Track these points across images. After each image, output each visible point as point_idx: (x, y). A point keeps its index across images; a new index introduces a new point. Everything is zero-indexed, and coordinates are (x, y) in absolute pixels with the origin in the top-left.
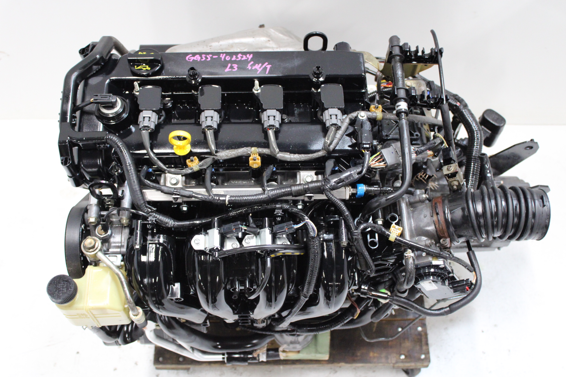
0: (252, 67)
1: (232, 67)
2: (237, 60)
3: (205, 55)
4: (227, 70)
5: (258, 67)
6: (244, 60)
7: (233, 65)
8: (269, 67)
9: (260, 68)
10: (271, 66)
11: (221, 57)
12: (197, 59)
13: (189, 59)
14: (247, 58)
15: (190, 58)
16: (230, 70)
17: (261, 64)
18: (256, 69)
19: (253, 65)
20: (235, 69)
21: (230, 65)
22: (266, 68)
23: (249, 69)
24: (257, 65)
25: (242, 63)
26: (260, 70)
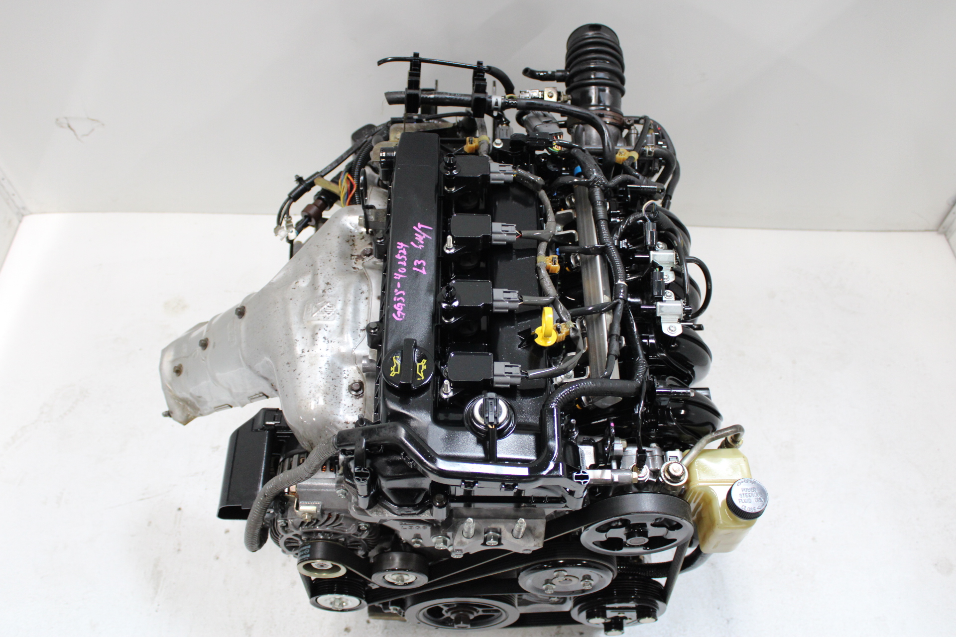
0: (420, 244)
1: (420, 266)
2: (406, 260)
3: (395, 297)
4: (423, 272)
5: (420, 238)
6: (407, 252)
7: (415, 264)
8: (420, 226)
9: (422, 235)
10: (419, 224)
11: (399, 278)
12: (402, 307)
13: (401, 317)
14: (404, 249)
15: (399, 316)
16: (424, 268)
17: (416, 234)
18: (424, 240)
19: (417, 242)
20: (422, 263)
21: (414, 269)
22: (422, 229)
23: (423, 247)
24: (416, 238)
25: (412, 255)
26: (425, 235)
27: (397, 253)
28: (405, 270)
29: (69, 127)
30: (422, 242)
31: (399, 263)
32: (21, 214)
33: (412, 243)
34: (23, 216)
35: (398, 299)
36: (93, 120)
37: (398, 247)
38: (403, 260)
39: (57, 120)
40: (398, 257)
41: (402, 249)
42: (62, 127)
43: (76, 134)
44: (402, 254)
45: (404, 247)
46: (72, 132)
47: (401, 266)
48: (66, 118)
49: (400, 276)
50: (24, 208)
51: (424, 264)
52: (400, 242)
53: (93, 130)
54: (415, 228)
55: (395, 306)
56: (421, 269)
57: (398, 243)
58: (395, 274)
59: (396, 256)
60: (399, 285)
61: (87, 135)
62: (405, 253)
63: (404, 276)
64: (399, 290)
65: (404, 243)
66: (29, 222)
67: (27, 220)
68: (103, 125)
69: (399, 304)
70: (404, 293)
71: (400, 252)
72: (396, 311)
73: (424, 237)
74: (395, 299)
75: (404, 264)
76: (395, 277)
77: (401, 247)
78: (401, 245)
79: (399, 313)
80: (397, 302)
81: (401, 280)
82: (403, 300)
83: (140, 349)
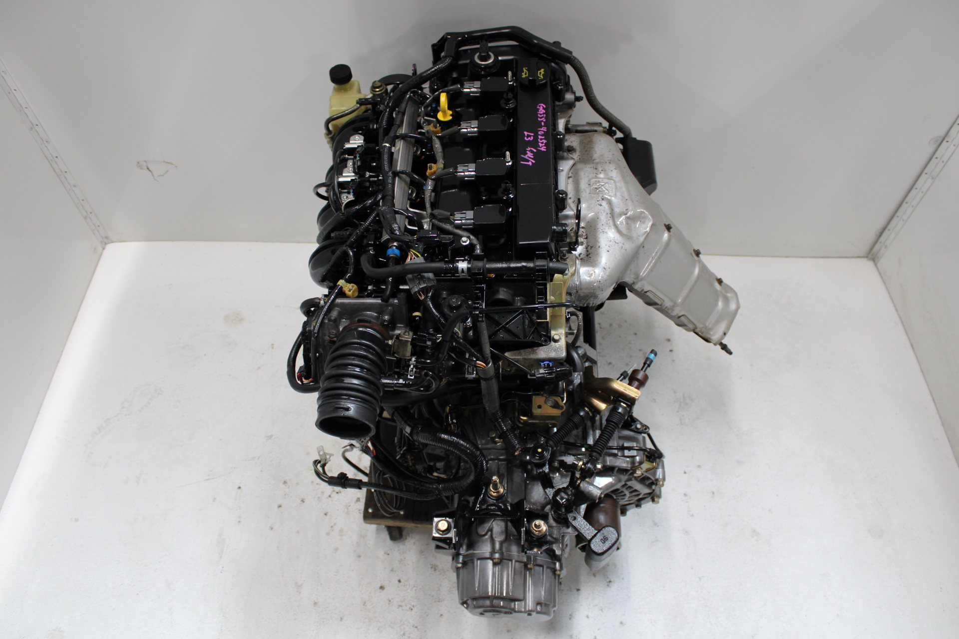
0: (529, 151)
1: (529, 136)
2: (539, 140)
4: (526, 133)
5: (529, 155)
6: (539, 145)
7: (532, 137)
8: (530, 163)
9: (528, 157)
10: (531, 165)
13: (540, 106)
15: (541, 107)
17: (532, 157)
18: (527, 154)
19: (531, 151)
20: (527, 138)
21: (533, 134)
22: (528, 161)
23: (527, 149)
24: (532, 154)
25: (535, 143)
26: (526, 157)
27: (545, 144)
28: (539, 133)
29: (148, 168)
30: (527, 152)
31: (543, 137)
32: (106, 241)
33: (535, 151)
34: (106, 244)
35: (542, 115)
36: (168, 163)
37: (545, 147)
38: (541, 139)
39: (138, 163)
40: (544, 141)
41: (542, 146)
42: (142, 169)
43: (153, 176)
44: (542, 143)
45: (541, 148)
46: (150, 172)
47: (542, 135)
48: (146, 161)
49: (542, 129)
50: (107, 238)
51: (526, 138)
52: (544, 151)
53: (168, 171)
54: (534, 162)
55: (544, 111)
56: (527, 135)
57: (545, 150)
58: (546, 130)
59: (546, 141)
60: (543, 124)
61: (162, 176)
62: (540, 144)
63: (540, 129)
64: (542, 121)
65: (541, 150)
66: (111, 248)
67: (110, 247)
68: (176, 167)
69: (542, 113)
70: (539, 119)
71: (544, 145)
72: (543, 108)
73: (526, 156)
74: (545, 115)
75: (540, 137)
76: (546, 128)
77: (543, 147)
78: (543, 149)
79: (541, 108)
80: (543, 114)
81: (541, 127)
82: (539, 115)
83: (205, 355)
